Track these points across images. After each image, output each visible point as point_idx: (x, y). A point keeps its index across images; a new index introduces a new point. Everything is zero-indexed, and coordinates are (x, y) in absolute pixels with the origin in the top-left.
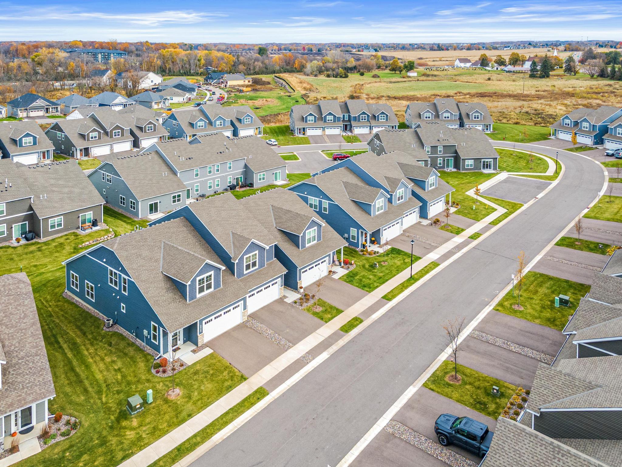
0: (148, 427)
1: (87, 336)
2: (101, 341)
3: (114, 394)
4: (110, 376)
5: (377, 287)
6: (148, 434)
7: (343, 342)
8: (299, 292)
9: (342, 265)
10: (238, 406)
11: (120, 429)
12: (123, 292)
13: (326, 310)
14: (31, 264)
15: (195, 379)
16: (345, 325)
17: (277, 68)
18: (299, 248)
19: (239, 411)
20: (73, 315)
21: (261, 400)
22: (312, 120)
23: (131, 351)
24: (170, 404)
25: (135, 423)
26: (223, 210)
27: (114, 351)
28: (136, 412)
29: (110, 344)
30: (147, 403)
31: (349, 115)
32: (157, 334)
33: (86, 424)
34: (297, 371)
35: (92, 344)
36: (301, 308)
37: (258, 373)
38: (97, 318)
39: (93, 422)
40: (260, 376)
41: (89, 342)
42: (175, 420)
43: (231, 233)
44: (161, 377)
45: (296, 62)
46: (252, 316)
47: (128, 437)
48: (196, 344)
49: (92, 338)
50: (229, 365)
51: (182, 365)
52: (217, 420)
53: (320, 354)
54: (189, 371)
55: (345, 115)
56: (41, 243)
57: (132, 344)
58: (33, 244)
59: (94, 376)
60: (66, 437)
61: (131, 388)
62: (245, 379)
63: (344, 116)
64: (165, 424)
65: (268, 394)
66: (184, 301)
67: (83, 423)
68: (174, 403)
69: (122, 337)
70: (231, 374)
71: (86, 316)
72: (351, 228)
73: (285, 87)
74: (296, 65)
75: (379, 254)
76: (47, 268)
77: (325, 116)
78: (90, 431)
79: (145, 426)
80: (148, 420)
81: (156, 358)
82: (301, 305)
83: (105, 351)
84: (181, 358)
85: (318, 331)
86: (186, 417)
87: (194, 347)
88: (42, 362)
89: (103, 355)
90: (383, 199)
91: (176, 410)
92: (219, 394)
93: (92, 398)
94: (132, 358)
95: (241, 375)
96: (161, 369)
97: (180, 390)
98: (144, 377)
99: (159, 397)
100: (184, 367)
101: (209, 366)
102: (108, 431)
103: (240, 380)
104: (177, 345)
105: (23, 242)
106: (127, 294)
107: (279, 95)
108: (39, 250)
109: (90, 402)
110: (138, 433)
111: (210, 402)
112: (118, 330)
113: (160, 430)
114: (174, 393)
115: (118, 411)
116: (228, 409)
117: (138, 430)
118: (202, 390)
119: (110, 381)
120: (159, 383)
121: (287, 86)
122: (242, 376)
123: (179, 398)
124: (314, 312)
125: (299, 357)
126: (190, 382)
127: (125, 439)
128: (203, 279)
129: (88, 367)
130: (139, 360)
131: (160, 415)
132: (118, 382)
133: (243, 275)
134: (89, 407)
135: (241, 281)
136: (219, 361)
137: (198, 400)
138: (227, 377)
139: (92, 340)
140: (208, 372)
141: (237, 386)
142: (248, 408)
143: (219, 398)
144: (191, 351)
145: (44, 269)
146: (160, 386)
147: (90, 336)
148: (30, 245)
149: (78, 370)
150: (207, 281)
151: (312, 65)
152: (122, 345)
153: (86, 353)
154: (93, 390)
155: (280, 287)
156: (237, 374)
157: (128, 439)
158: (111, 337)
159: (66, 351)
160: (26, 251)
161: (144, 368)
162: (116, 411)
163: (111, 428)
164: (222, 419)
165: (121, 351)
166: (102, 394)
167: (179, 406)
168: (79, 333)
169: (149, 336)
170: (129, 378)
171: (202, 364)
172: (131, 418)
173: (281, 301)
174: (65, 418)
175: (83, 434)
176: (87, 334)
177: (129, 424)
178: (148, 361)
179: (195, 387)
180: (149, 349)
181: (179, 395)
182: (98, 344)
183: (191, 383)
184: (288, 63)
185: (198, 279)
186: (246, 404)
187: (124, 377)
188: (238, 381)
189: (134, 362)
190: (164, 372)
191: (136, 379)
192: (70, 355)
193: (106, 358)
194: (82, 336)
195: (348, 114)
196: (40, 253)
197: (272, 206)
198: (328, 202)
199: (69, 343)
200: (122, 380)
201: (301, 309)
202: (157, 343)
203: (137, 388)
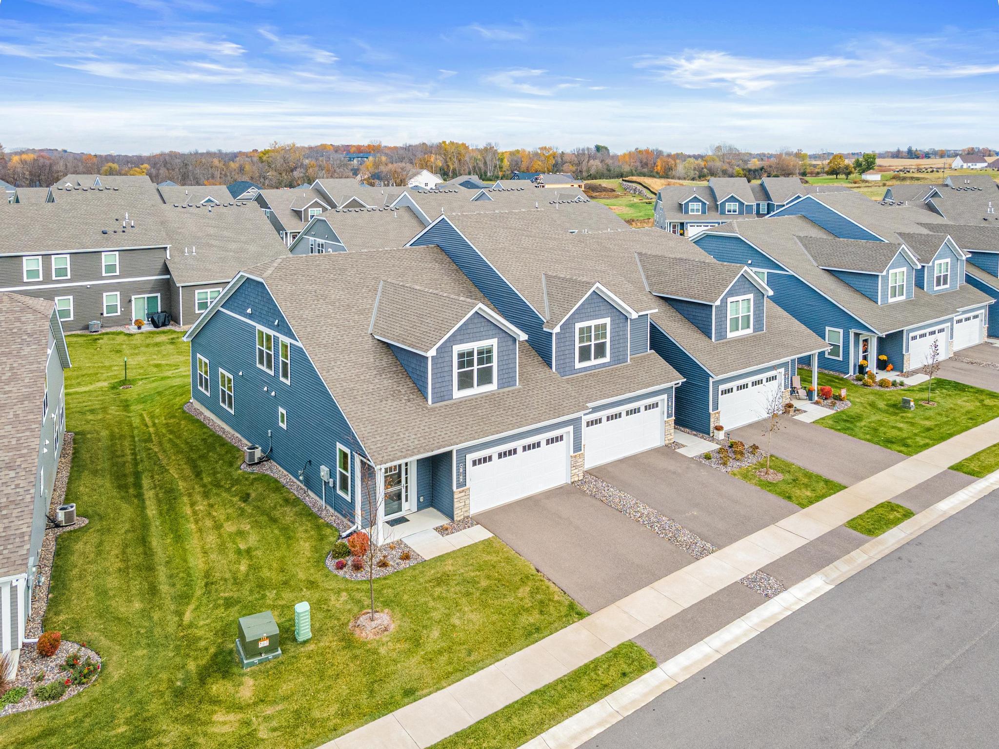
0: (279, 707)
1: (202, 479)
2: (228, 490)
3: (216, 607)
4: (221, 564)
5: (926, 446)
6: (274, 730)
7: (865, 557)
8: (712, 439)
9: (816, 398)
10: (559, 688)
11: (200, 702)
12: (282, 379)
13: (794, 480)
14: (151, 362)
15: (436, 594)
16: (860, 517)
17: (626, 168)
18: (710, 338)
19: (564, 702)
20: (189, 440)
21: (631, 680)
22: (698, 210)
23: (288, 515)
24: (358, 652)
25: (247, 690)
26: (527, 236)
27: (250, 511)
28: (256, 660)
29: (246, 498)
30: (295, 640)
31: (768, 204)
32: (349, 475)
33: (116, 674)
34: (741, 613)
35: (206, 495)
36: (723, 469)
37: (617, 603)
38: (235, 447)
39: (136, 670)
40: (625, 612)
41: (202, 489)
42: (363, 699)
43: (543, 276)
44: (347, 580)
45: (659, 163)
46: (597, 473)
47: (216, 729)
48: (451, 516)
49: (211, 483)
50: (535, 572)
51: (406, 557)
52: (493, 719)
53: (803, 578)
54: (422, 572)
55: (761, 203)
56: (178, 332)
57: (296, 502)
58: (164, 332)
59: (185, 561)
60: (47, 703)
61: (264, 597)
62: (581, 615)
63: (758, 205)
64: (334, 709)
65: (654, 665)
66: (419, 400)
67: (110, 669)
68: (368, 651)
69: (277, 487)
70: (539, 597)
71: (214, 441)
72: (827, 328)
73: (640, 193)
74: (659, 168)
75: (906, 388)
76: (177, 371)
77: (723, 204)
78: (117, 696)
79: (274, 702)
80: (285, 688)
81: (344, 534)
82: (725, 464)
83: (230, 511)
84: (405, 541)
85: (782, 523)
86: (398, 697)
87: (444, 521)
88: (17, 486)
89: (222, 517)
90: (904, 269)
91: (374, 670)
92: (503, 645)
93: (161, 609)
94: (285, 529)
95: (567, 603)
96: (350, 560)
97: (392, 617)
98: (302, 575)
99: (332, 628)
100: (412, 563)
101: (480, 569)
102: (165, 703)
103: (566, 616)
104: (400, 509)
105: (147, 328)
106: (288, 382)
107: (632, 202)
108: (172, 342)
109: (150, 618)
110: (248, 723)
111: (475, 663)
112: (272, 471)
113: (313, 723)
114: (374, 624)
115: (212, 650)
116: (528, 692)
117: (250, 715)
118: (454, 626)
119: (217, 574)
120: (339, 592)
121: (645, 191)
122: (571, 607)
123: (385, 639)
124: (760, 481)
125: (738, 578)
126: (423, 600)
127: (205, 734)
128: (470, 354)
129: (179, 538)
130: (300, 534)
131: (322, 679)
132: (235, 579)
133: (574, 371)
134: (143, 631)
135: (568, 381)
136: (508, 560)
137: (440, 652)
138: (528, 603)
139: (210, 487)
140: (474, 582)
141: (557, 630)
142: (594, 698)
143: (501, 655)
144: (436, 529)
145: (171, 372)
146: (339, 602)
147: (207, 479)
148: (158, 333)
149: (155, 542)
150: (481, 361)
151: (687, 165)
152: (273, 499)
153: (188, 510)
154: (172, 591)
155: (666, 419)
156: (556, 598)
157: (214, 735)
158: (252, 484)
159: (148, 503)
160: (148, 341)
161: (308, 554)
162: (206, 649)
163: (179, 694)
164: (509, 719)
165: (264, 513)
166: (188, 604)
167: (383, 662)
168: (188, 471)
169: (331, 480)
170: (266, 573)
171: (461, 561)
172: (243, 675)
173: (669, 450)
174: (68, 649)
175: (95, 700)
176: (204, 475)
177: (231, 690)
178: (322, 538)
179: (436, 615)
180: (330, 515)
181: (386, 630)
182: (218, 495)
183: (426, 603)
184: (644, 165)
185: (457, 349)
186: (584, 683)
187: (254, 568)
188: (560, 618)
189: (290, 538)
190: (357, 567)
191: (282, 578)
192: (152, 511)
193: (226, 525)
194: (193, 477)
195: (766, 203)
196: (172, 347)
197: (640, 254)
198: (766, 271)
199: (161, 489)
200: (247, 575)
201: (724, 471)
202: (348, 499)
203: (278, 597)
